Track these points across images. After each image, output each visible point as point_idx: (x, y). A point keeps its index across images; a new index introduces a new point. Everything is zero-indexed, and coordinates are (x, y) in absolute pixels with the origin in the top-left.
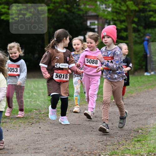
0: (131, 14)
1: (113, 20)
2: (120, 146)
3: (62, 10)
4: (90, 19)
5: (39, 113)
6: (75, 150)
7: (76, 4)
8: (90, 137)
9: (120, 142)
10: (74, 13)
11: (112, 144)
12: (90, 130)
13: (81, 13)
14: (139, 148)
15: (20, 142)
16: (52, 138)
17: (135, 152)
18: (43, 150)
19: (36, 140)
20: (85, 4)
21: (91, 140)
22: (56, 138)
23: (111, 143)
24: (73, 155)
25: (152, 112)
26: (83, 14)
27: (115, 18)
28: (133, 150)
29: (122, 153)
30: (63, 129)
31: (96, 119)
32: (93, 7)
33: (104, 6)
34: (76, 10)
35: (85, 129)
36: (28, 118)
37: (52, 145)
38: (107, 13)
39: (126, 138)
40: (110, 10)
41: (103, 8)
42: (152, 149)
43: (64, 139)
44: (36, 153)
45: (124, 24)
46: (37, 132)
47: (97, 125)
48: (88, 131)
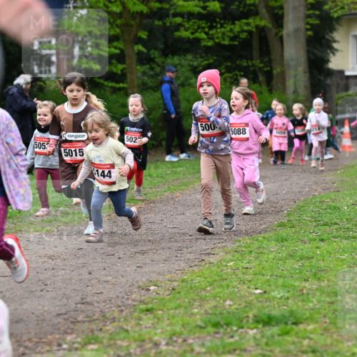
2: (106, 322)
8: (39, 305)
9: (108, 315)
11: (88, 319)
12: (39, 289)
14: (149, 327)
17: (140, 335)
21: (41, 311)
23: (87, 317)
25: (179, 245)
28: (135, 332)
29: (111, 339)
33: (71, 5)
35: (27, 287)
39: (120, 304)
41: (69, 8)
42: (178, 329)
47: (54, 276)
48: (34, 289)
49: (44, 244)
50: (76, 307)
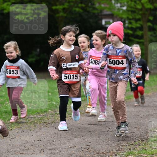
0: (146, 13)
1: (128, 18)
2: (136, 146)
3: (77, 9)
4: (105, 18)
5: (54, 114)
6: (91, 150)
7: (91, 2)
8: (107, 137)
9: (137, 142)
10: (88, 12)
11: (128, 144)
12: (106, 130)
13: (96, 12)
14: (156, 148)
15: (36, 143)
16: (68, 138)
17: (152, 152)
18: (59, 150)
19: (52, 140)
20: (100, 3)
21: (107, 140)
22: (72, 138)
24: (90, 155)
26: (98, 13)
27: (131, 17)
28: (149, 150)
29: (139, 153)
30: (79, 129)
31: (112, 119)
32: (108, 6)
33: (119, 5)
34: (91, 9)
35: (101, 129)
36: (44, 118)
37: (68, 145)
38: (122, 12)
39: (142, 138)
40: (125, 8)
41: (118, 7)
43: (80, 139)
44: (51, 153)
45: (139, 22)
46: (53, 132)
47: (113, 125)
48: (104, 131)
49: (108, 111)
50: (123, 139)
